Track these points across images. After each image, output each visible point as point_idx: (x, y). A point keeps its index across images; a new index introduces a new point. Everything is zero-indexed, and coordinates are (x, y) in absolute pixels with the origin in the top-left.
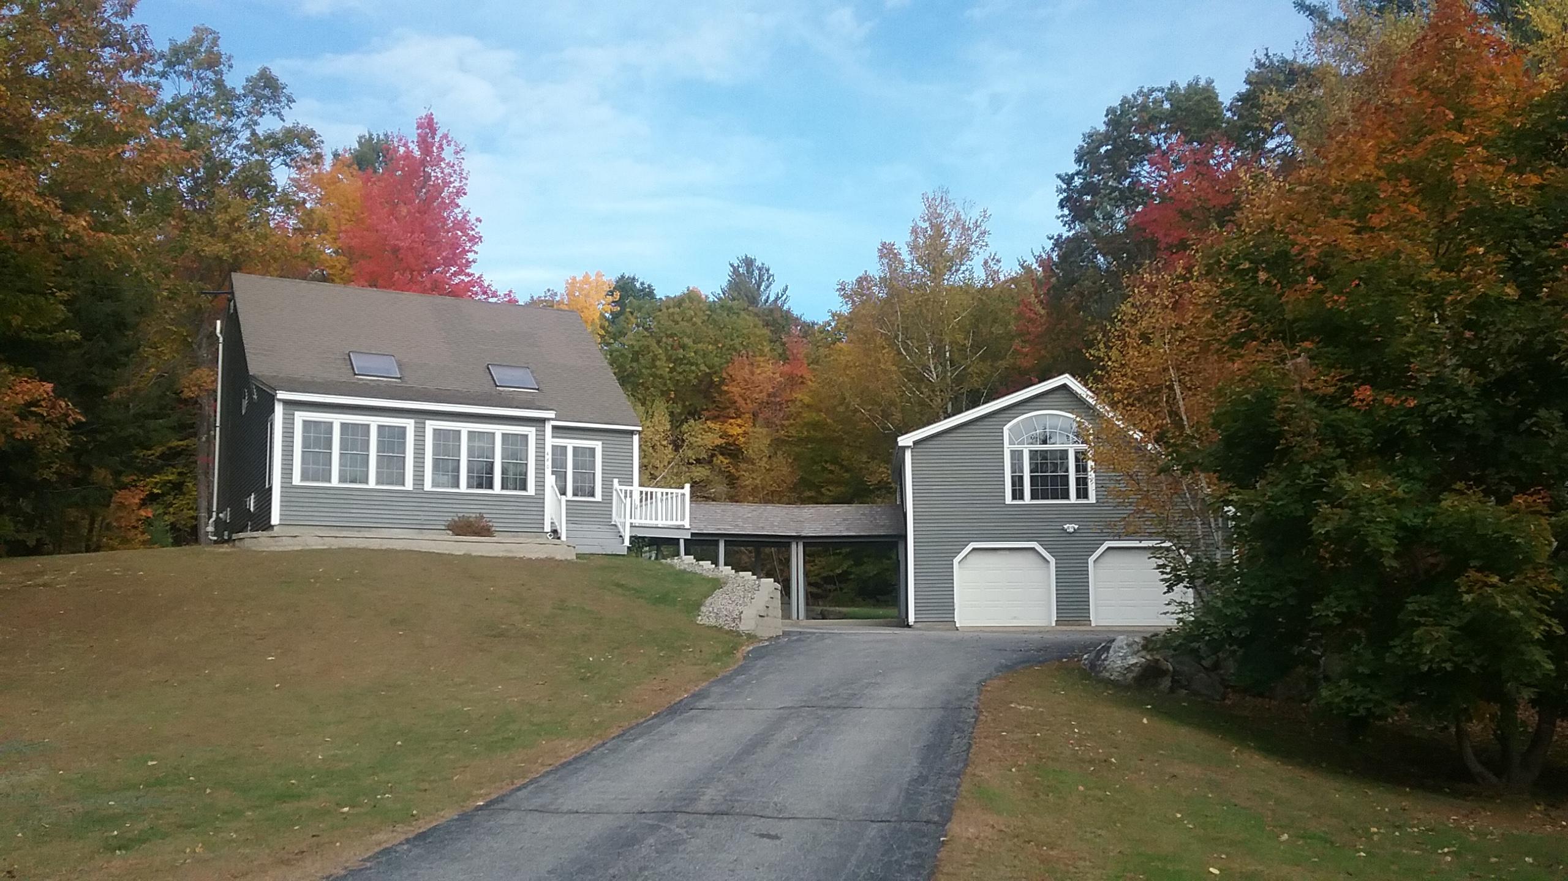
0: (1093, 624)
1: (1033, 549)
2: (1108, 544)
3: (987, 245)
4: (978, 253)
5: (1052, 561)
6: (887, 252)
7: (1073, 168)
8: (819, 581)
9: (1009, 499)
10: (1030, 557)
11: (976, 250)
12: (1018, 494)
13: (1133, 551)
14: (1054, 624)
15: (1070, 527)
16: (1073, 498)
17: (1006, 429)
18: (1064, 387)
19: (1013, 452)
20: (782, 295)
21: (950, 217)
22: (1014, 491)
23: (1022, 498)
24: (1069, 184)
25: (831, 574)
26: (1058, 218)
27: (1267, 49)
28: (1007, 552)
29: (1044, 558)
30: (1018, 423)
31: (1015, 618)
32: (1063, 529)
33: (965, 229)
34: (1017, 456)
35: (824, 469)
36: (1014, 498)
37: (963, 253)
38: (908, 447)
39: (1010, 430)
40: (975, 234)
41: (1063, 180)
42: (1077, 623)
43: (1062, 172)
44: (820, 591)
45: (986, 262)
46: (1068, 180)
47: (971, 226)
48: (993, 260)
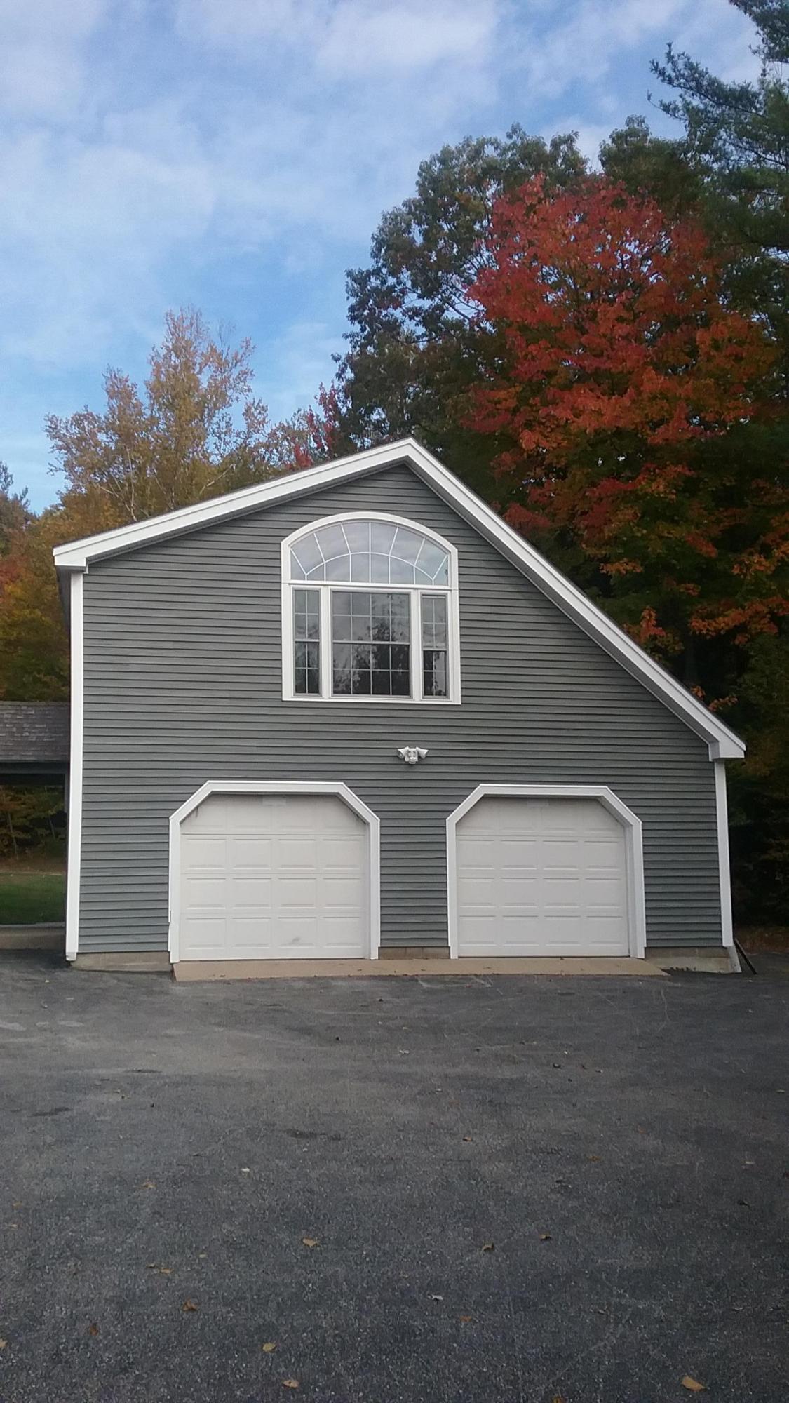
0: (454, 956)
1: (335, 797)
2: (483, 789)
3: (249, 390)
4: (237, 398)
5: (375, 822)
6: (120, 391)
7: (369, 264)
8: (27, 824)
9: (288, 692)
10: (330, 813)
11: (236, 395)
12: (307, 681)
13: (531, 804)
14: (375, 955)
15: (411, 753)
16: (417, 695)
17: (285, 544)
18: (404, 467)
19: (298, 592)
20: (22, 498)
21: (203, 348)
22: (299, 676)
23: (315, 689)
24: (363, 287)
25: (43, 815)
26: (347, 337)
27: (670, 45)
28: (283, 802)
29: (358, 817)
30: (310, 535)
31: (296, 941)
32: (398, 757)
33: (221, 366)
34: (307, 599)
35: (37, 680)
36: (299, 689)
37: (219, 396)
38: (77, 571)
39: (293, 547)
40: (235, 372)
41: (355, 280)
42: (422, 952)
43: (355, 269)
44: (28, 837)
45: (248, 409)
46: (361, 279)
47: (230, 359)
48: (256, 409)
